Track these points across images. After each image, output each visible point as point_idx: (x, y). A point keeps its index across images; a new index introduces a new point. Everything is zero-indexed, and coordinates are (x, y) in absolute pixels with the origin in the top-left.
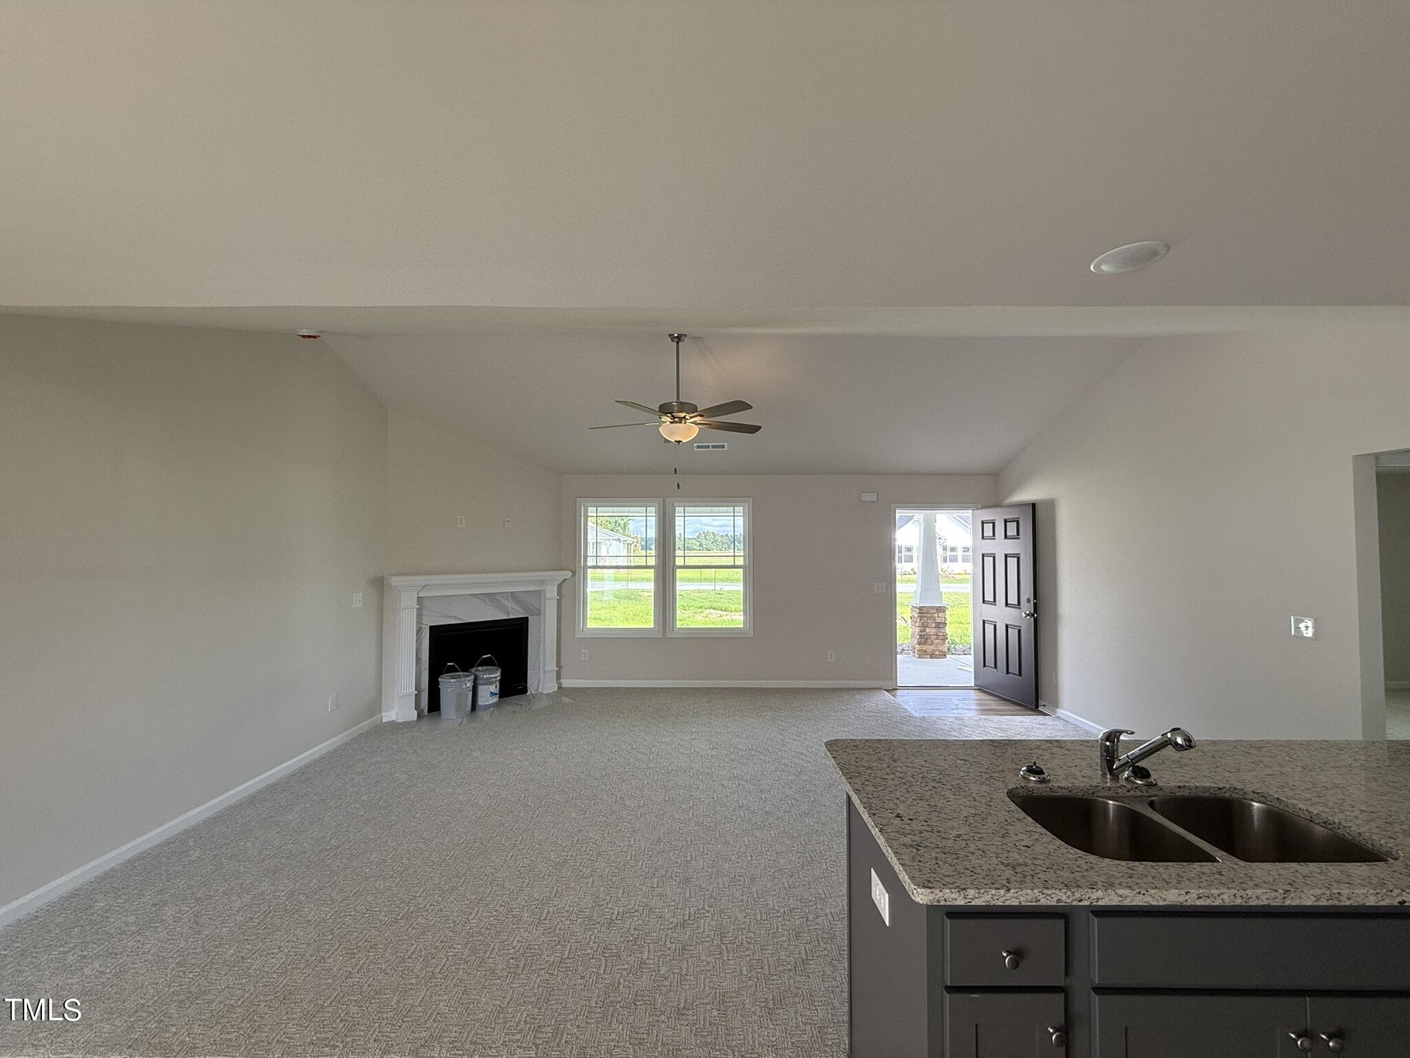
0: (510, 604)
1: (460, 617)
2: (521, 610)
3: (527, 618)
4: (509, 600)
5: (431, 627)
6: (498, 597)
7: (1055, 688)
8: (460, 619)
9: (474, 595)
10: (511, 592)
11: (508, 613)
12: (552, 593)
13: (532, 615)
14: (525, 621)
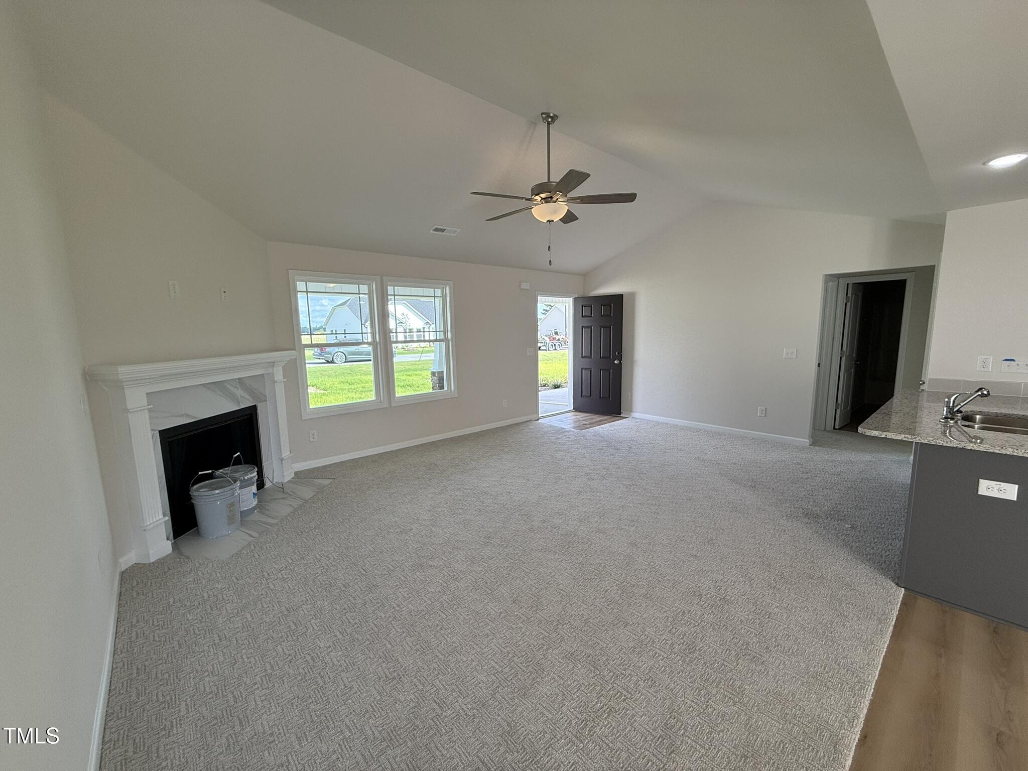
0: (239, 392)
2: (249, 398)
3: (255, 406)
4: (238, 388)
5: (160, 432)
6: (229, 387)
7: (631, 402)
8: (194, 417)
9: (203, 385)
10: (239, 379)
11: (238, 403)
12: (279, 375)
13: (259, 402)
14: (254, 409)
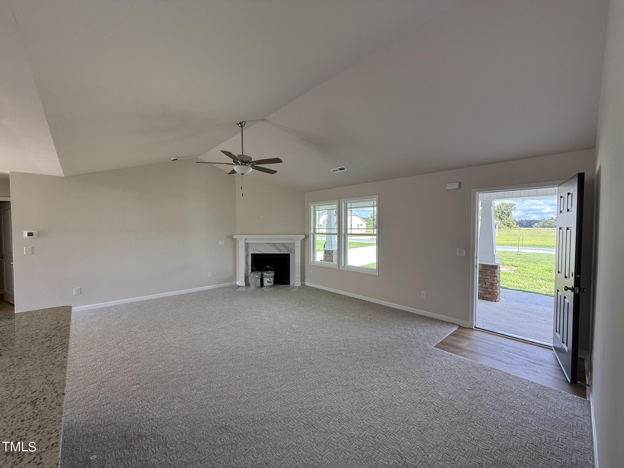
0: (282, 248)
1: (262, 251)
2: (287, 251)
4: (281, 246)
5: (252, 254)
6: (277, 245)
8: (262, 252)
9: (267, 243)
10: (282, 243)
11: (281, 251)
12: (298, 245)
13: (291, 253)
14: (288, 255)
